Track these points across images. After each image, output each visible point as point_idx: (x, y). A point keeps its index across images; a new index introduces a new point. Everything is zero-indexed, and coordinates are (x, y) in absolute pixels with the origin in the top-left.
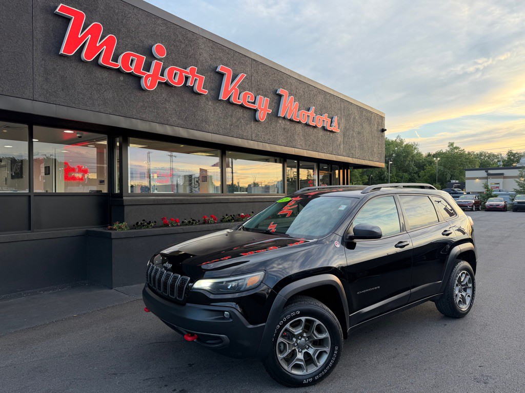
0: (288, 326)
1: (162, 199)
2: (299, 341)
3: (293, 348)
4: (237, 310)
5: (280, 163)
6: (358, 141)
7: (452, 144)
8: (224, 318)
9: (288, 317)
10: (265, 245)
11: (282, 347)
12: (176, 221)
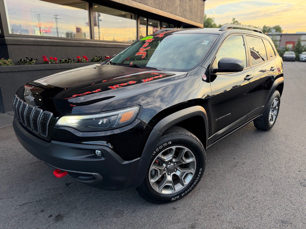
0: (160, 155)
1: (41, 41)
2: (169, 166)
3: (164, 173)
4: (108, 147)
5: (135, 19)
6: (189, 6)
7: (234, 19)
8: (96, 156)
9: (161, 147)
10: (126, 79)
11: (154, 172)
12: (54, 59)
